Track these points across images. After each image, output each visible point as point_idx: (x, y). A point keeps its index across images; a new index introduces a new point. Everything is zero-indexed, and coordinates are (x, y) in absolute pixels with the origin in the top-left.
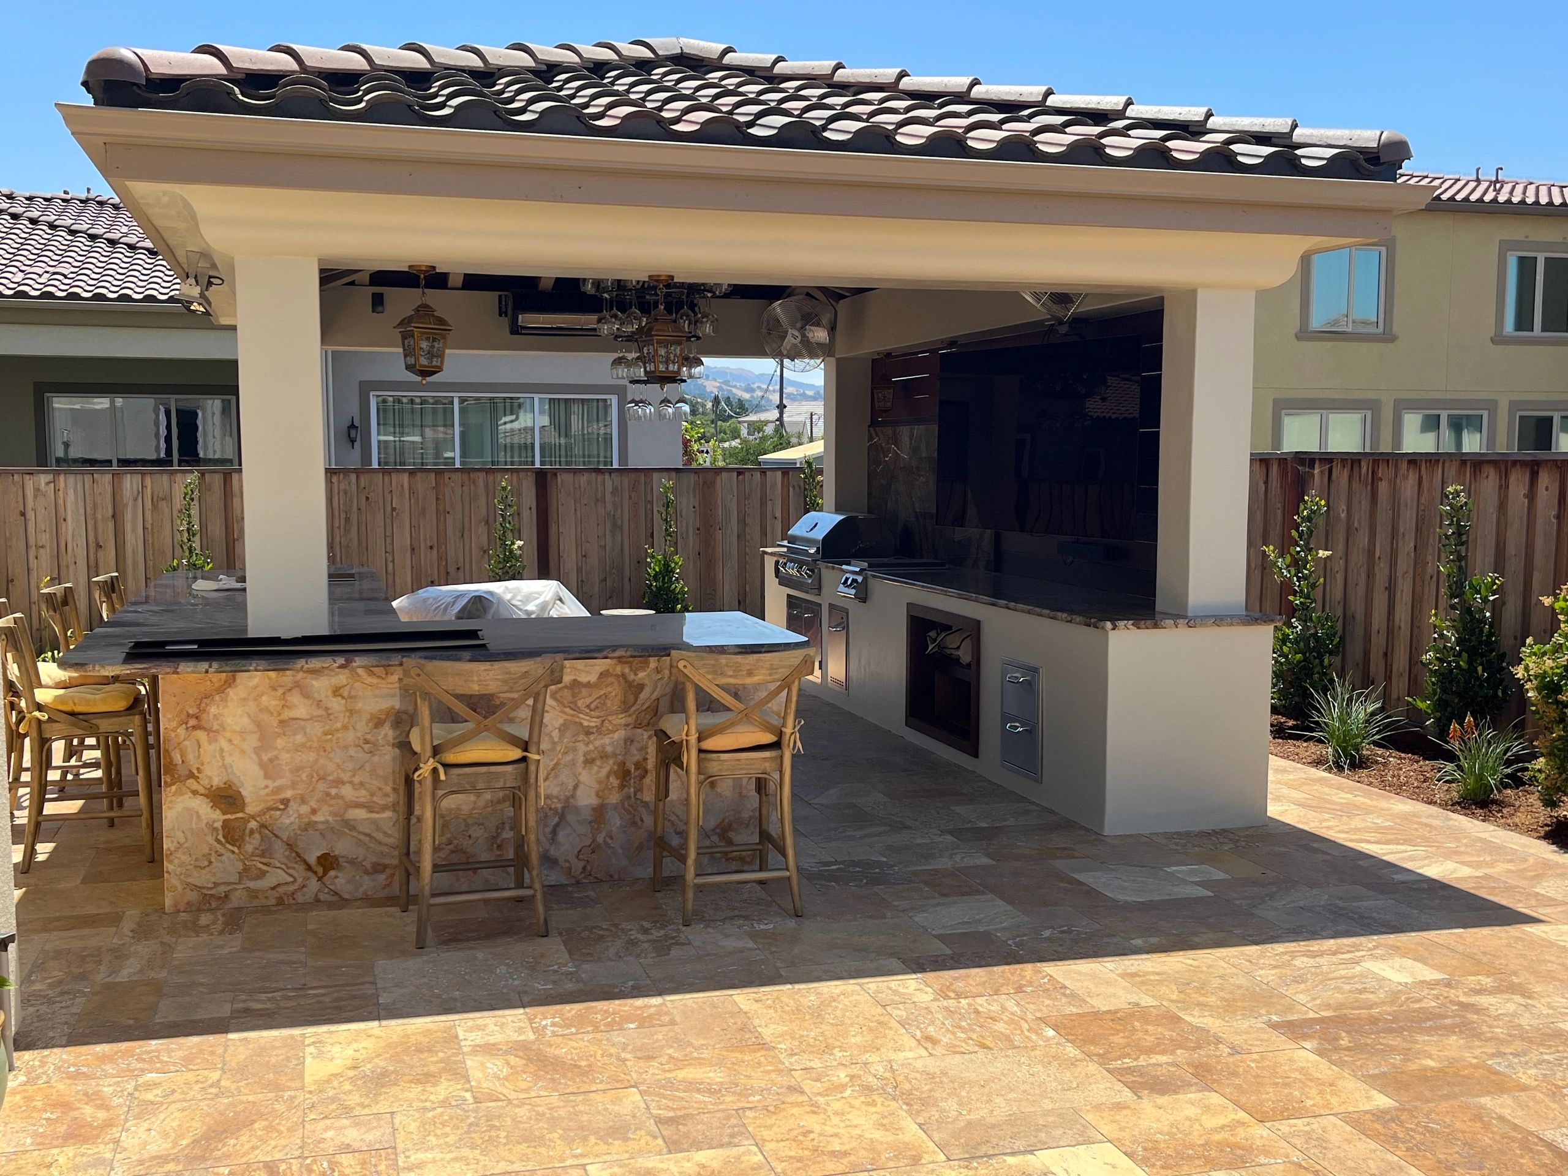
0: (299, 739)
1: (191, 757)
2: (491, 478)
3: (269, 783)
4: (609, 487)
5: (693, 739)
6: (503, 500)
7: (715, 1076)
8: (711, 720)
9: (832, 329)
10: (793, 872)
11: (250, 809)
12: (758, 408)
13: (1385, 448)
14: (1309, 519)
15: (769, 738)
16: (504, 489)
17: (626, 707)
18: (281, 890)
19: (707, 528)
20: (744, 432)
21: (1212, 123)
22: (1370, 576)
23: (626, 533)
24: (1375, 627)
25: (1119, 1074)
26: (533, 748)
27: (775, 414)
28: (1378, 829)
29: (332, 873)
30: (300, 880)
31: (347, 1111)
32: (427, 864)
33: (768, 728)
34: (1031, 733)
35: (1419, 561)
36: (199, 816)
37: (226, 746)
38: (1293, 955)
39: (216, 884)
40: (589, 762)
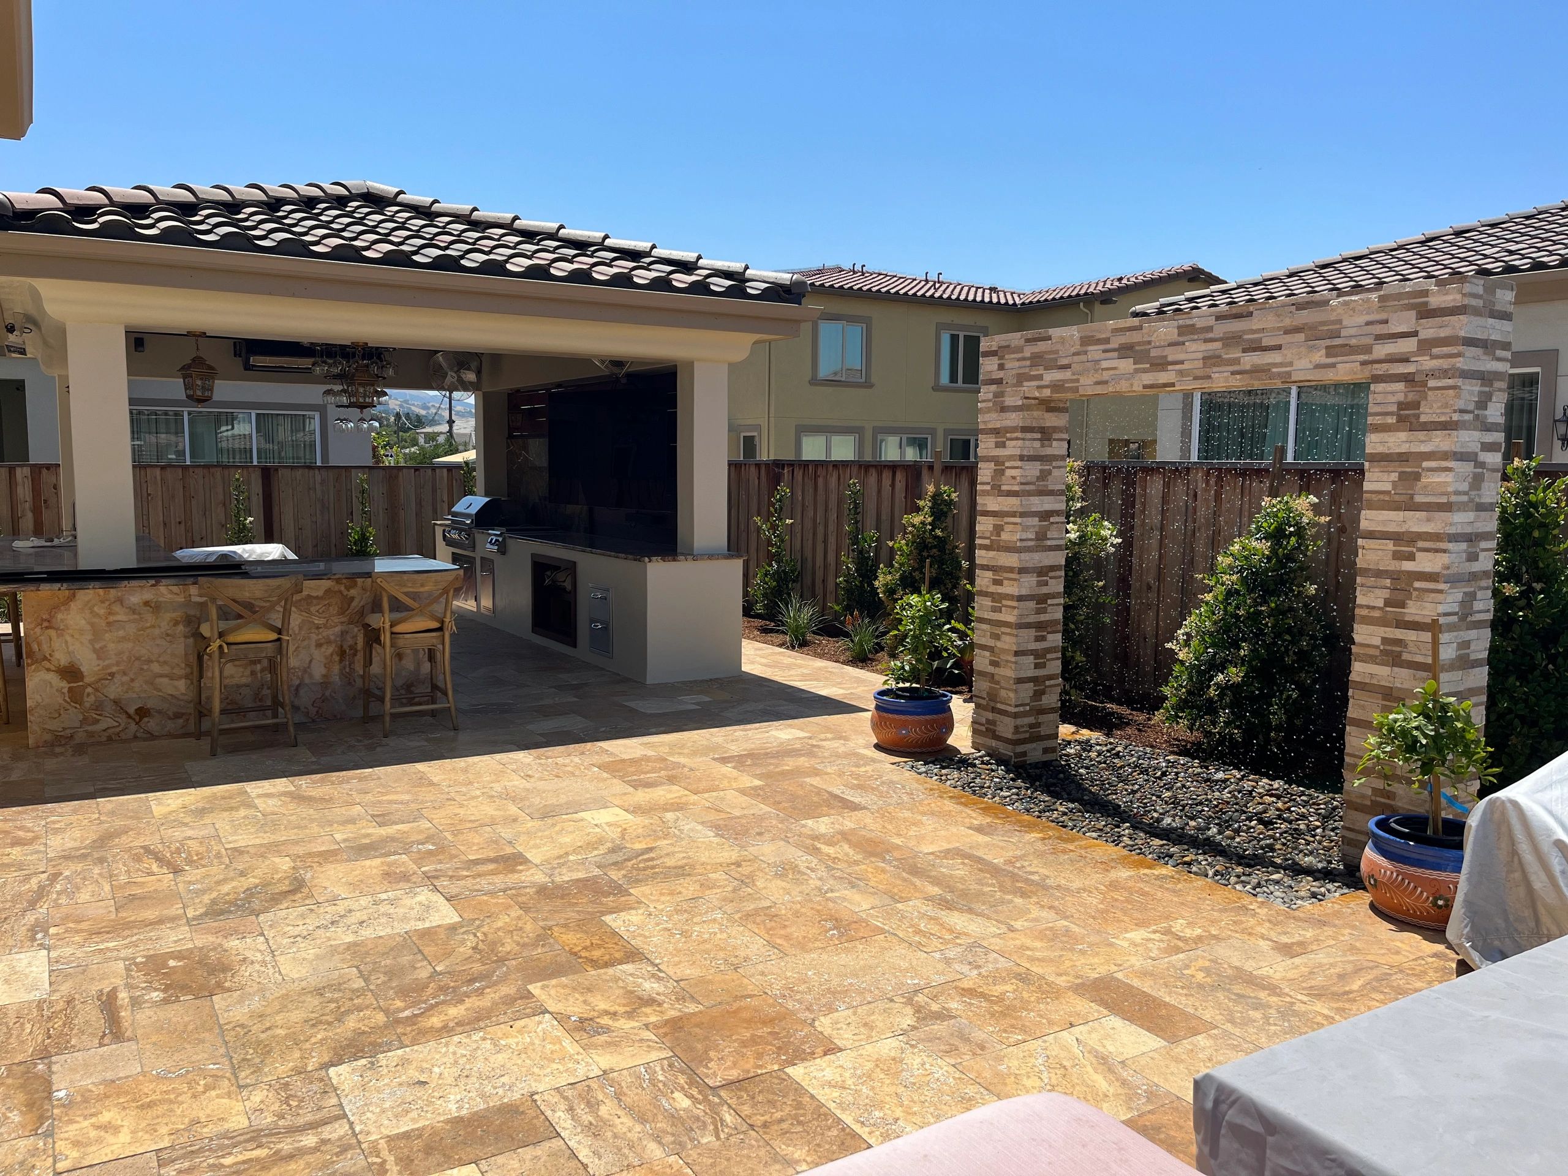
0: (121, 633)
1: (45, 647)
2: (226, 472)
3: (101, 662)
4: (318, 478)
5: (387, 625)
6: (237, 488)
7: (406, 797)
8: (397, 615)
9: (479, 373)
10: (452, 705)
11: (87, 680)
12: (433, 422)
13: (868, 457)
14: (780, 500)
15: (436, 625)
16: (238, 480)
17: (342, 612)
18: (110, 731)
19: (393, 509)
20: (421, 441)
21: (701, 263)
22: (815, 534)
23: (332, 511)
24: (818, 565)
25: (628, 783)
26: (285, 633)
27: (445, 428)
28: (803, 675)
29: (146, 719)
30: (123, 725)
31: (186, 825)
32: (217, 706)
33: (434, 618)
34: (605, 629)
35: (839, 525)
36: (51, 687)
37: (68, 638)
38: (735, 731)
39: (64, 729)
40: (319, 645)
